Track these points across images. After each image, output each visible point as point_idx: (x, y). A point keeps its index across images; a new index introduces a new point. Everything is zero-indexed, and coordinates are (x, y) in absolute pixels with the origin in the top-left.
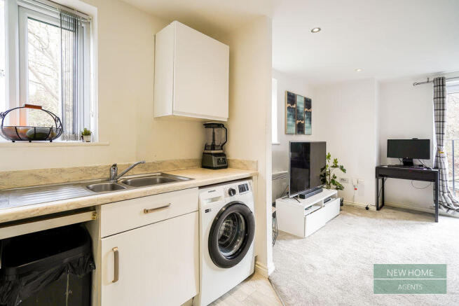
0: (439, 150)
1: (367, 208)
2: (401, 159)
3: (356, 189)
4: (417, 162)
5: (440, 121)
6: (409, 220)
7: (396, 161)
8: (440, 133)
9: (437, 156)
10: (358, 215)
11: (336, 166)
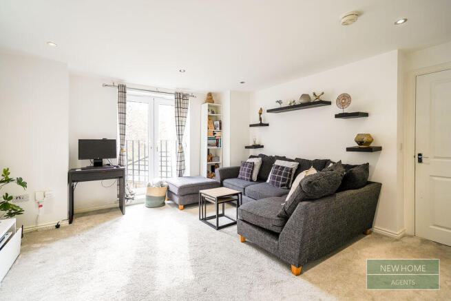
0: (122, 149)
1: (58, 226)
2: (92, 160)
3: (41, 206)
4: (106, 161)
5: (123, 124)
6: (105, 221)
7: (88, 163)
8: (123, 134)
9: (120, 155)
10: (49, 242)
11: (8, 180)
